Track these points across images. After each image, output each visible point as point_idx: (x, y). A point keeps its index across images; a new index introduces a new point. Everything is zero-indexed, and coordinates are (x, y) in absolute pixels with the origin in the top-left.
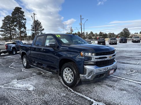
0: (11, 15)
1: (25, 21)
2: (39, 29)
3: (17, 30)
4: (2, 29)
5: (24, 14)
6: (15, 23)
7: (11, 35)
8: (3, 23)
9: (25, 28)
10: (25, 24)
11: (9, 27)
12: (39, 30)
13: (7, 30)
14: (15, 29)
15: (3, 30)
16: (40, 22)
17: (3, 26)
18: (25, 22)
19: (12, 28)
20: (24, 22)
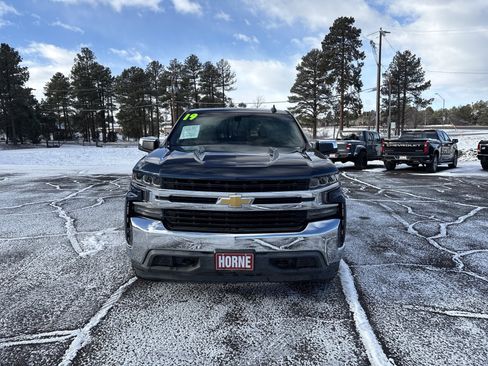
0: (320, 48)
1: (360, 61)
2: (412, 85)
3: (334, 93)
4: (294, 95)
5: (360, 38)
6: (329, 72)
7: (315, 109)
8: (298, 76)
9: (358, 85)
10: (360, 71)
11: (313, 86)
12: (411, 89)
13: (307, 97)
14: (328, 92)
15: (297, 96)
16: (417, 58)
17: (296, 85)
18: (359, 65)
19: (320, 88)
20: (356, 66)
